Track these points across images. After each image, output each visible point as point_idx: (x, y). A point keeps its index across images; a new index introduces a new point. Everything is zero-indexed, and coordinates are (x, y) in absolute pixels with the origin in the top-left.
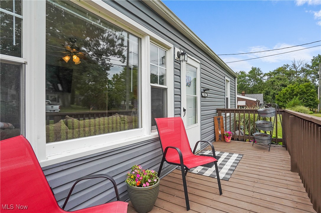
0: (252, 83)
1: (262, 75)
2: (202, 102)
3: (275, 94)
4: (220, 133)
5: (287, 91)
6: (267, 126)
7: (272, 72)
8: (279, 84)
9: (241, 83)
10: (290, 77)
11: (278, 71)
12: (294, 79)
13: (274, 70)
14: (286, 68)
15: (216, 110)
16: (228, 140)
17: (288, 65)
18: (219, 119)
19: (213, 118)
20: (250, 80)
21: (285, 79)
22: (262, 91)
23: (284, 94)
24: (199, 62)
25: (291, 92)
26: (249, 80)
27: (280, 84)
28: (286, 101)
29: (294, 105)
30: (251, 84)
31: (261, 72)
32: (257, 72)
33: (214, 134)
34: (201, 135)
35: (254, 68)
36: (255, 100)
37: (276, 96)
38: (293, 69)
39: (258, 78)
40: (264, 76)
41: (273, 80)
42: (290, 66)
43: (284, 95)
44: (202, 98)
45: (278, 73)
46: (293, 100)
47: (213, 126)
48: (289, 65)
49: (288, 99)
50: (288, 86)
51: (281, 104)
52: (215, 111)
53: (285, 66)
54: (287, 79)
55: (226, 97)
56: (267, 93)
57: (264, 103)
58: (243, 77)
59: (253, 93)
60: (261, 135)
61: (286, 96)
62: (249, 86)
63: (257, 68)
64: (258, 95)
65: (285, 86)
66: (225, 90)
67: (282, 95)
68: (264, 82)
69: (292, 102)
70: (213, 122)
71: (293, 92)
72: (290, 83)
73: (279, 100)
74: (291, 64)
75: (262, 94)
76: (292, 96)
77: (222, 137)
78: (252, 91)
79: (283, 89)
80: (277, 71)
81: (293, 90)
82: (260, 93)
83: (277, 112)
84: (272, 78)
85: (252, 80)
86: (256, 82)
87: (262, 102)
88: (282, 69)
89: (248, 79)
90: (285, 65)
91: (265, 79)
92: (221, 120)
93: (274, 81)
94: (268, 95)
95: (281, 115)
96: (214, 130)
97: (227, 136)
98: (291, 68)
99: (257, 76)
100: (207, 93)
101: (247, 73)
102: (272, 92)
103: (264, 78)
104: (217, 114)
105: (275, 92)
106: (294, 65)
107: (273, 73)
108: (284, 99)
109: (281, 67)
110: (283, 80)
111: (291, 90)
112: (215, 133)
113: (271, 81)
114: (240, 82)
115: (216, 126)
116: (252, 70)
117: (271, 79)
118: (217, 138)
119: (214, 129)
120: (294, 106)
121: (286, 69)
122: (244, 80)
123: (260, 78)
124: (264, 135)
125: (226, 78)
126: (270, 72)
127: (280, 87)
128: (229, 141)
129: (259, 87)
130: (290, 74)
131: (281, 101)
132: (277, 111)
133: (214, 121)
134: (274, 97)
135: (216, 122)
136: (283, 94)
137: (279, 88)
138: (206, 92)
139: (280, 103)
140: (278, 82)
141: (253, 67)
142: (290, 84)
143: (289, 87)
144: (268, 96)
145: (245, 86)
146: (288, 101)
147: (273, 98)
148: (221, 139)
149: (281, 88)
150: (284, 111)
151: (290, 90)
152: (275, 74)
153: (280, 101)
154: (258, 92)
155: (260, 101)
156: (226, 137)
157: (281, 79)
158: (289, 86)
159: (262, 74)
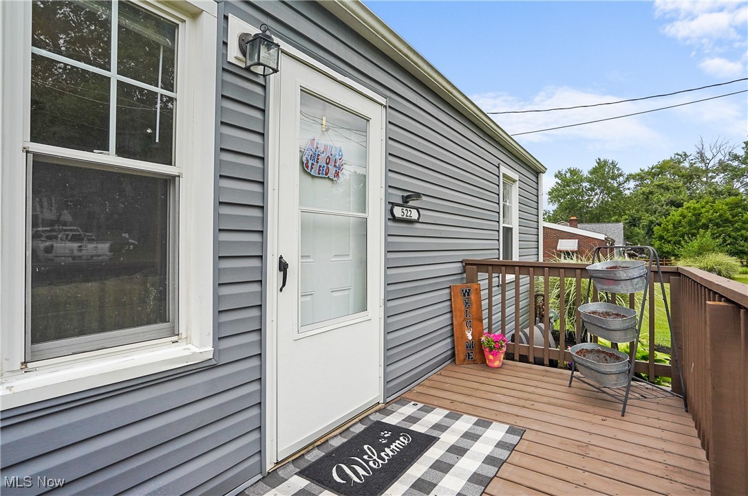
0: (597, 197)
1: (621, 179)
2: (391, 239)
3: (653, 223)
4: (470, 338)
5: (684, 217)
6: (616, 323)
7: (646, 170)
8: (663, 199)
9: (572, 198)
10: (690, 183)
11: (661, 169)
12: (700, 189)
13: (651, 167)
14: (681, 162)
15: (460, 265)
16: (494, 361)
17: (685, 155)
18: (467, 293)
19: (447, 291)
20: (592, 190)
21: (678, 188)
22: (620, 215)
23: (676, 225)
24: (383, 101)
25: (694, 219)
26: (589, 189)
27: (665, 201)
28: (680, 241)
29: (701, 251)
30: (595, 200)
31: (620, 171)
32: (609, 171)
33: (449, 340)
34: (387, 350)
35: (602, 160)
36: (602, 237)
37: (656, 228)
38: (699, 165)
39: (612, 185)
40: (628, 179)
41: (646, 190)
42: (690, 158)
43: (675, 227)
44: (391, 224)
45: (661, 173)
46: (699, 238)
47: (448, 316)
48: (688, 154)
49: (686, 238)
50: (686, 205)
51: (667, 248)
52: (457, 268)
53: (679, 157)
54: (682, 189)
55: (502, 225)
56: (633, 223)
57: (627, 245)
58: (575, 182)
59: (598, 221)
60: (598, 351)
61: (681, 228)
62: (591, 205)
63: (610, 161)
64: (610, 225)
65: (679, 205)
66: (498, 204)
67: (671, 227)
68: (626, 194)
69: (695, 244)
70: (448, 303)
71: (698, 220)
72: (691, 198)
73: (663, 239)
74: (692, 152)
75: (621, 225)
76: (695, 228)
77: (477, 350)
78: (597, 217)
79: (674, 213)
80: (659, 168)
81: (698, 216)
82: (617, 221)
83: (654, 276)
84: (647, 186)
85: (598, 191)
86: (608, 194)
87: (620, 242)
88: (671, 163)
89: (588, 186)
90: (679, 155)
91: (629, 189)
92: (473, 297)
93: (651, 193)
94: (635, 226)
95: (667, 286)
96: (449, 328)
97: (491, 350)
98: (693, 162)
99: (610, 181)
100: (417, 209)
101: (585, 173)
102: (646, 218)
103: (626, 186)
104: (465, 275)
105: (652, 218)
106: (701, 155)
107: (649, 173)
108: (675, 235)
109: (669, 159)
110: (673, 190)
111: (694, 215)
112: (452, 336)
113: (643, 193)
114: (568, 195)
115: (458, 313)
116: (597, 165)
117: (645, 187)
118: (461, 354)
119: (452, 324)
120: (701, 254)
121: (682, 165)
122: (579, 189)
123: (616, 185)
124: (607, 353)
125: (504, 170)
126: (642, 171)
127: (664, 206)
128: (497, 364)
129: (615, 208)
130: (691, 176)
131: (669, 242)
132: (656, 272)
133: (450, 300)
134: (650, 232)
135: (459, 302)
136: (674, 224)
137: (664, 211)
138: (411, 203)
139: (667, 246)
140: (661, 194)
141: (599, 159)
142: (691, 201)
143: (688, 208)
144: (636, 229)
145: (580, 205)
146: (686, 242)
147: (647, 233)
148: (472, 356)
149: (667, 210)
150: (677, 273)
151: (690, 214)
152: (654, 175)
153: (666, 240)
154: (613, 219)
155: (617, 240)
156: (487, 350)
157: (667, 189)
158: (689, 205)
159: (621, 175)
